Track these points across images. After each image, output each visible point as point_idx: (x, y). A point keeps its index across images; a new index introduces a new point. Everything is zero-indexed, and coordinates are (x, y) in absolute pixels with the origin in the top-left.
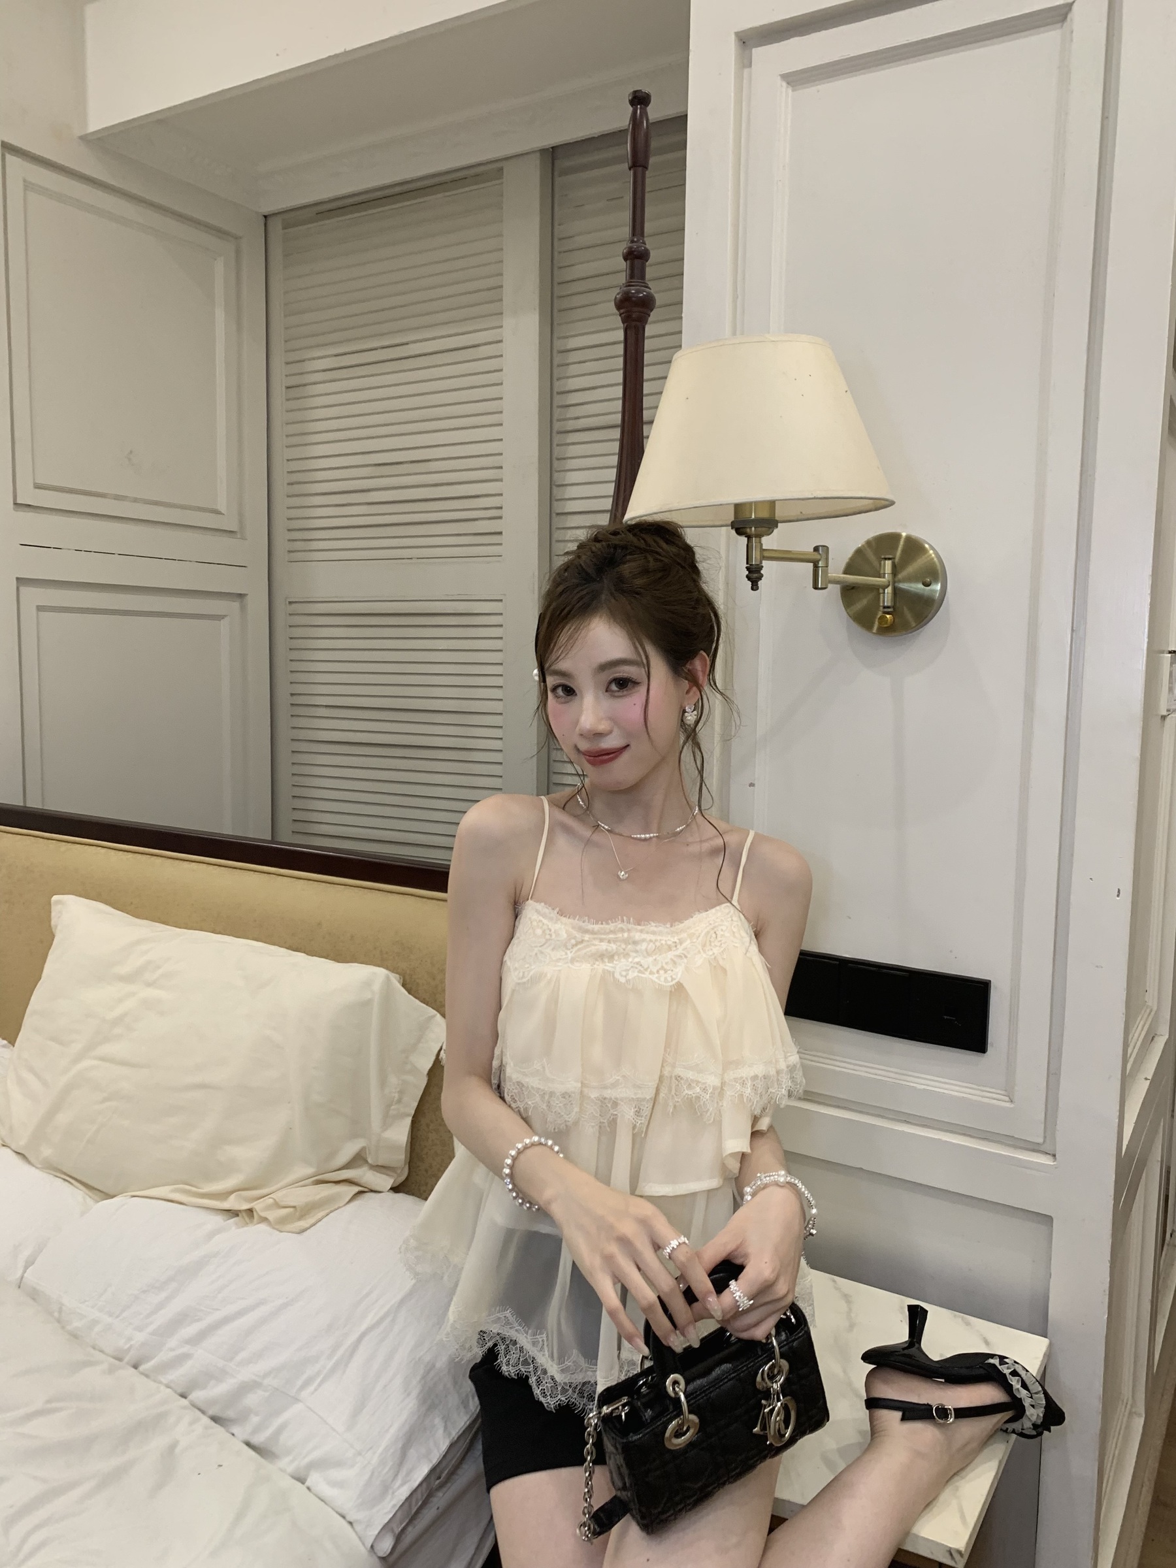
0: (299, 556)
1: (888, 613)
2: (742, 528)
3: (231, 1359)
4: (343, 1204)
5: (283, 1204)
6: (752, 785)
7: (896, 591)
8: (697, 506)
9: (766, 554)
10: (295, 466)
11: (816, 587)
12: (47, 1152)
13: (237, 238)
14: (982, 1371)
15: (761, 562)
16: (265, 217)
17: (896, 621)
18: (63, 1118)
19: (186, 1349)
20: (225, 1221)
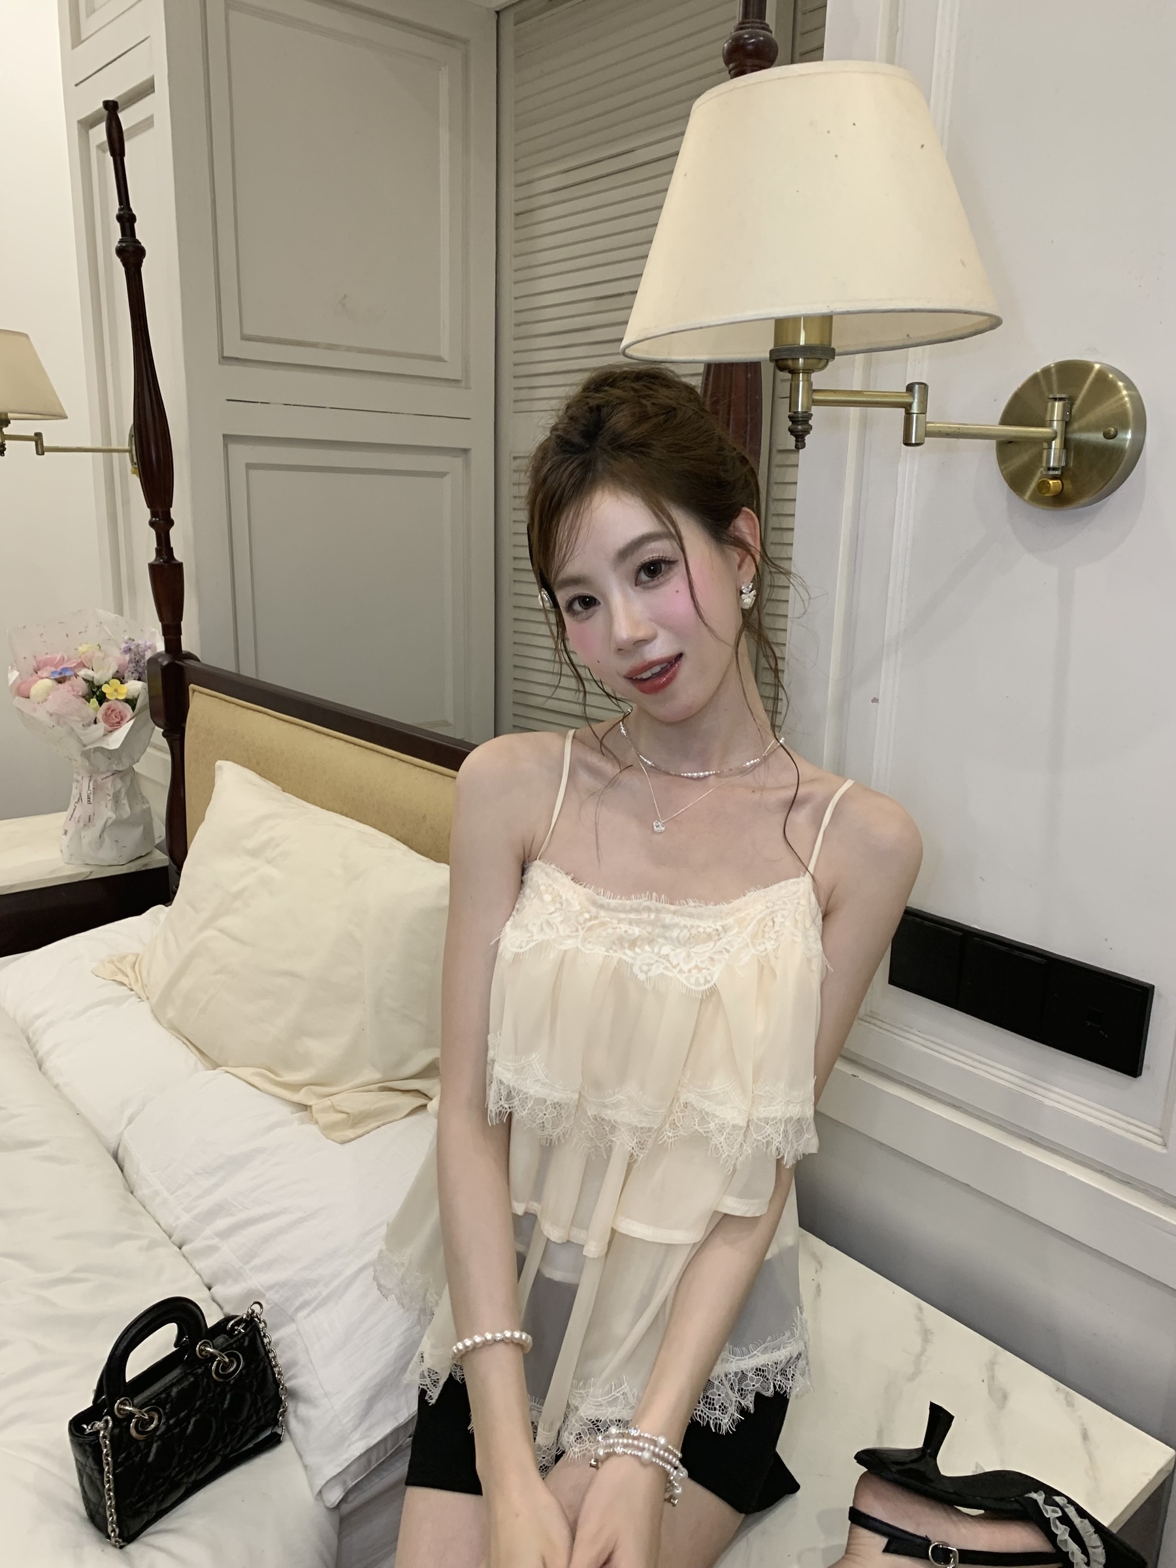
0: (524, 406)
1: (1054, 478)
2: (783, 359)
3: (247, 1263)
4: (400, 1117)
5: (339, 1108)
6: (875, 700)
7: (1066, 444)
8: (675, 330)
9: (817, 397)
10: (523, 304)
11: (907, 443)
12: (171, 1013)
13: (465, 42)
14: (1016, 1506)
15: (809, 409)
16: (498, 13)
17: (1065, 486)
18: (185, 983)
19: (215, 1241)
20: (293, 1113)
